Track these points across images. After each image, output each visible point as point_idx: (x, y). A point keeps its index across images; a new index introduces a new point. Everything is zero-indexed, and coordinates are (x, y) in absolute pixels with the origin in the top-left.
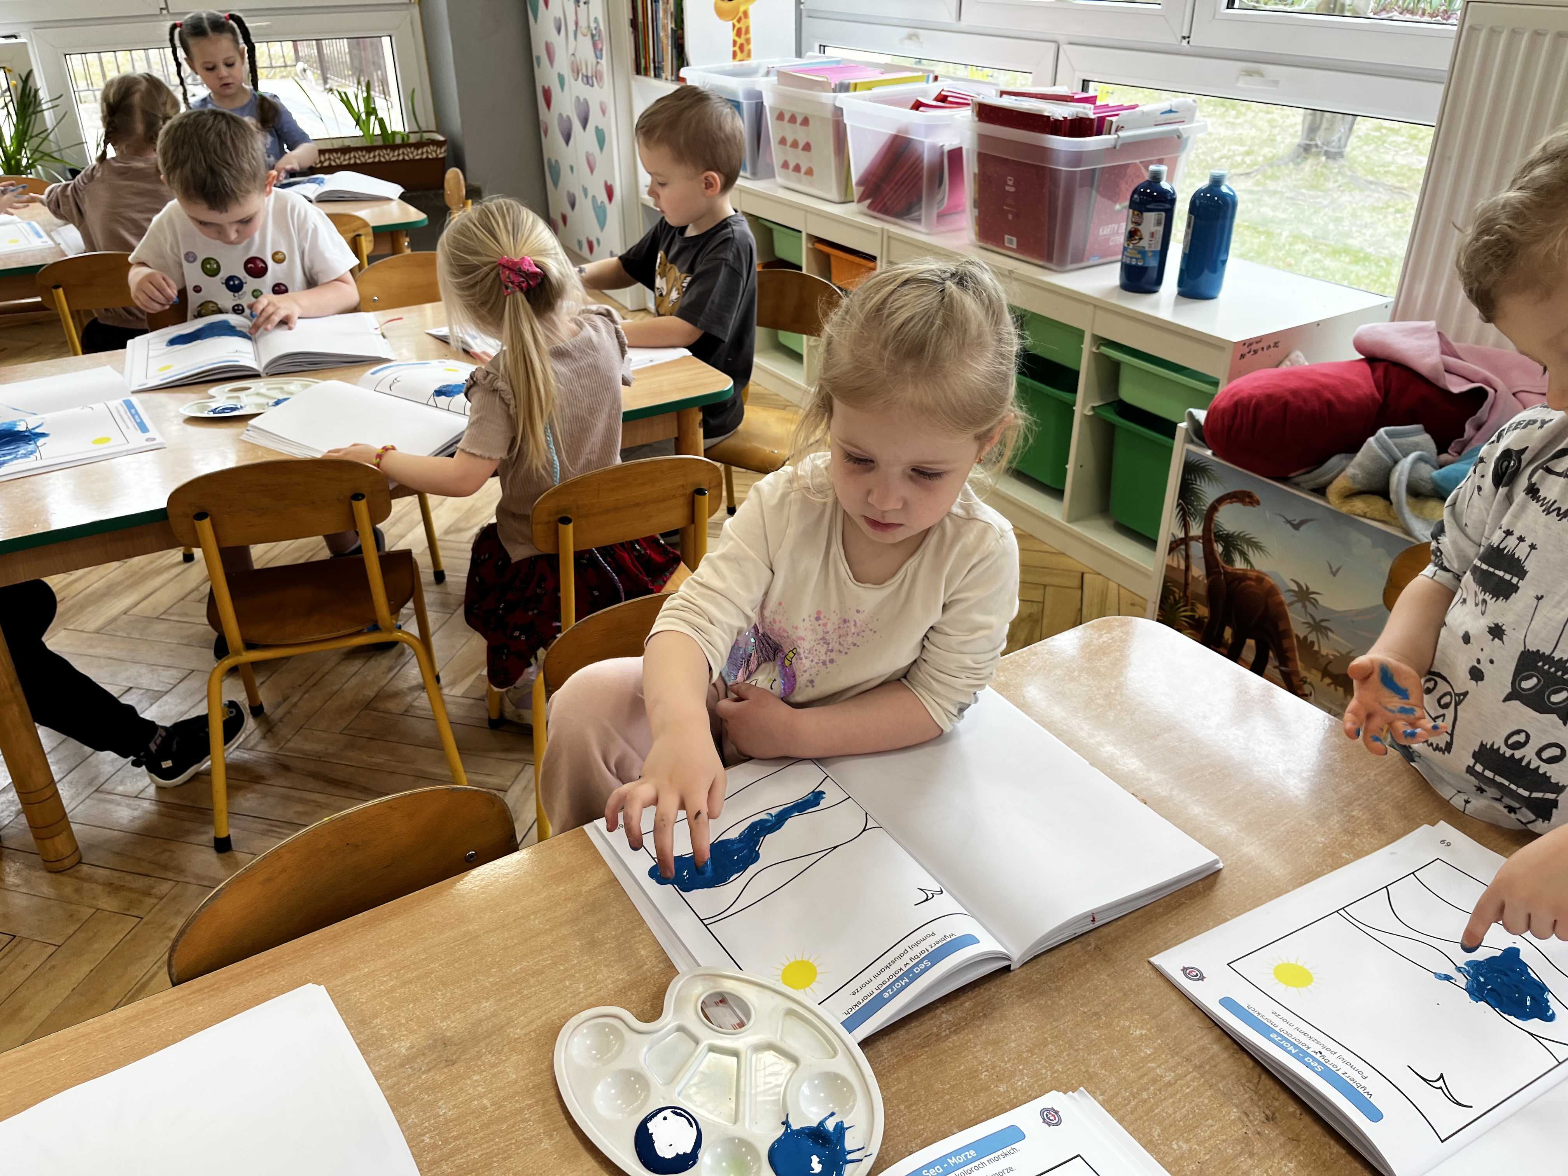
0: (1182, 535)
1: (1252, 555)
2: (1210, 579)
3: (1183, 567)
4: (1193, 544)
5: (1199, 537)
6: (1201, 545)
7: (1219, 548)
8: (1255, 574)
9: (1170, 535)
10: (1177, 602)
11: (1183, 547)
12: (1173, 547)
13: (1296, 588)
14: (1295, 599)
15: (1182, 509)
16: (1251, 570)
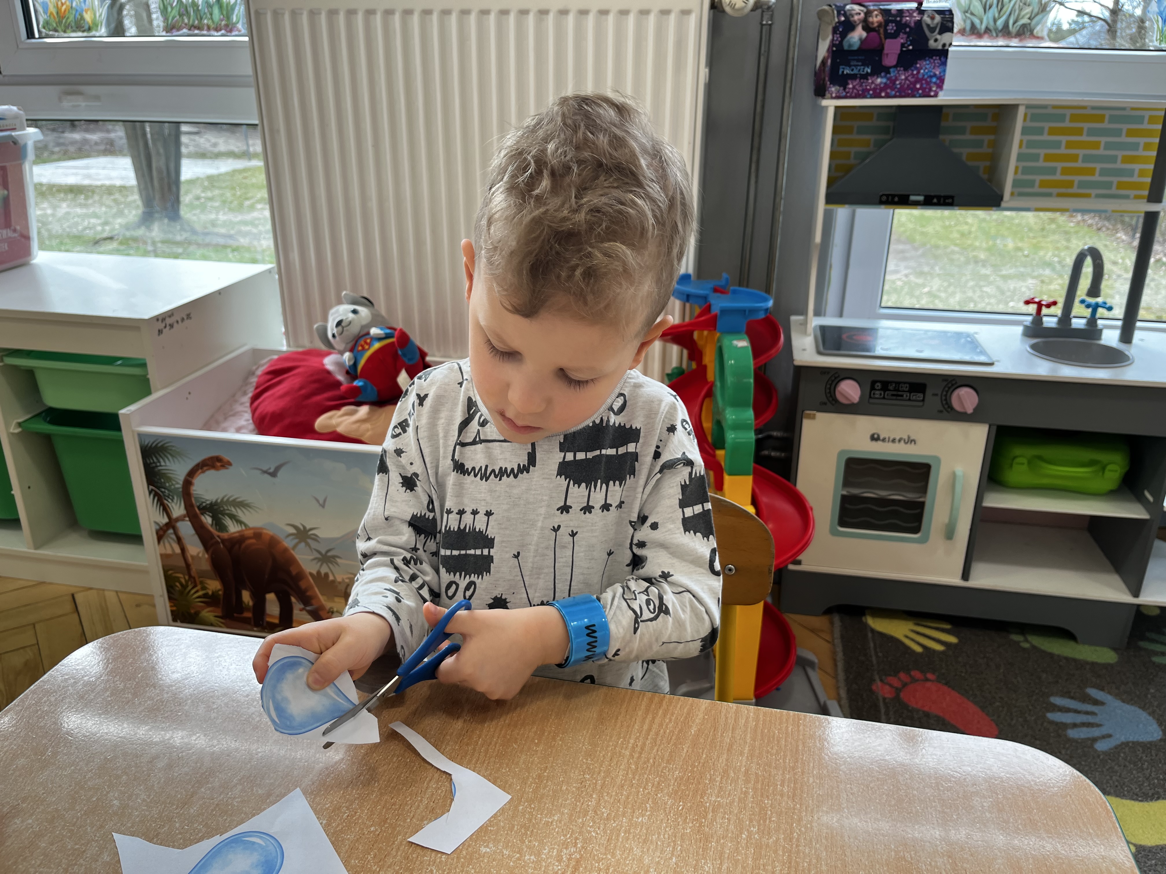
0: (165, 520)
1: (240, 514)
2: (210, 551)
3: (178, 550)
4: (179, 525)
5: (185, 516)
6: (189, 523)
7: (207, 520)
8: (251, 531)
9: (153, 524)
10: (184, 587)
11: (171, 531)
12: (161, 534)
13: (293, 531)
14: (296, 541)
15: (156, 494)
16: (246, 529)
